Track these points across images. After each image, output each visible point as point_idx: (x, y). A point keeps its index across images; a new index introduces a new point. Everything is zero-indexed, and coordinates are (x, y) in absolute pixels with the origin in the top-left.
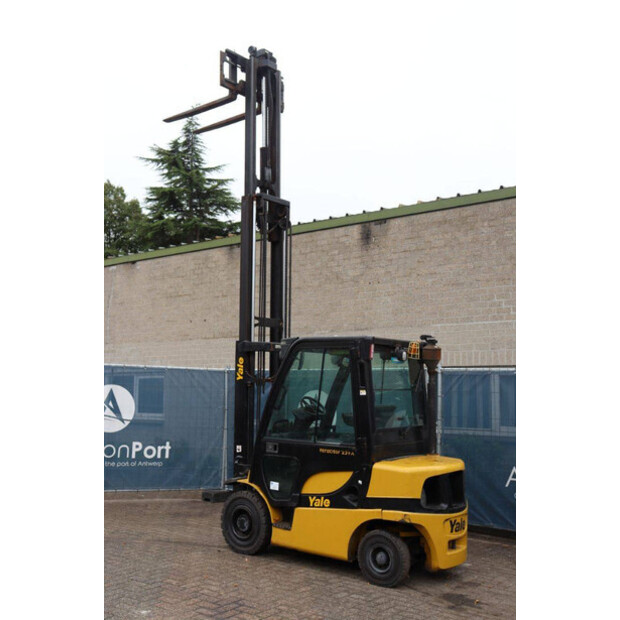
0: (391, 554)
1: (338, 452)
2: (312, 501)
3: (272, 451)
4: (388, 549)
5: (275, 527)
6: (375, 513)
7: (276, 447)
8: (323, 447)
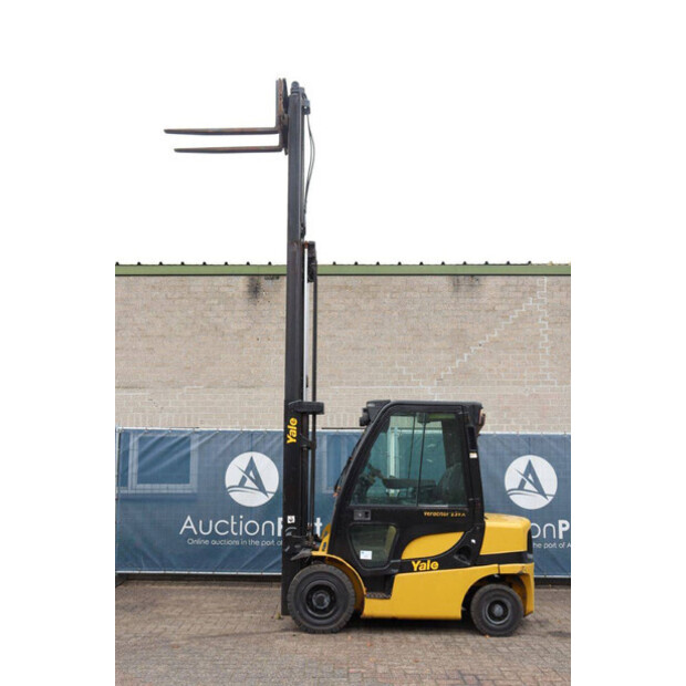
0: (509, 605)
1: (447, 514)
2: (415, 566)
3: (363, 518)
4: (505, 600)
5: (370, 597)
6: (491, 569)
7: (367, 513)
8: (428, 511)
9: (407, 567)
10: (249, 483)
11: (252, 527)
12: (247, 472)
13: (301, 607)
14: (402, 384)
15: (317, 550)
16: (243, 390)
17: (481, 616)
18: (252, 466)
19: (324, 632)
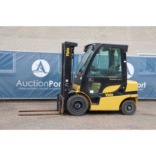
1: (116, 79)
2: (106, 95)
3: (91, 81)
4: (132, 105)
5: (93, 105)
6: (128, 96)
7: (92, 79)
8: (111, 78)
9: (104, 95)
10: (40, 70)
11: (41, 84)
12: (39, 66)
13: (72, 108)
14: (84, 39)
15: (76, 90)
16: (32, 38)
17: (124, 109)
18: (41, 64)
19: (78, 115)
